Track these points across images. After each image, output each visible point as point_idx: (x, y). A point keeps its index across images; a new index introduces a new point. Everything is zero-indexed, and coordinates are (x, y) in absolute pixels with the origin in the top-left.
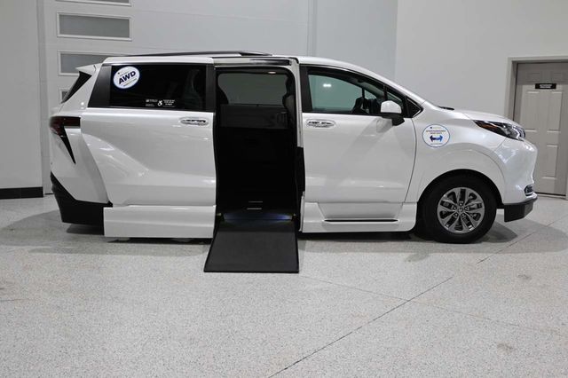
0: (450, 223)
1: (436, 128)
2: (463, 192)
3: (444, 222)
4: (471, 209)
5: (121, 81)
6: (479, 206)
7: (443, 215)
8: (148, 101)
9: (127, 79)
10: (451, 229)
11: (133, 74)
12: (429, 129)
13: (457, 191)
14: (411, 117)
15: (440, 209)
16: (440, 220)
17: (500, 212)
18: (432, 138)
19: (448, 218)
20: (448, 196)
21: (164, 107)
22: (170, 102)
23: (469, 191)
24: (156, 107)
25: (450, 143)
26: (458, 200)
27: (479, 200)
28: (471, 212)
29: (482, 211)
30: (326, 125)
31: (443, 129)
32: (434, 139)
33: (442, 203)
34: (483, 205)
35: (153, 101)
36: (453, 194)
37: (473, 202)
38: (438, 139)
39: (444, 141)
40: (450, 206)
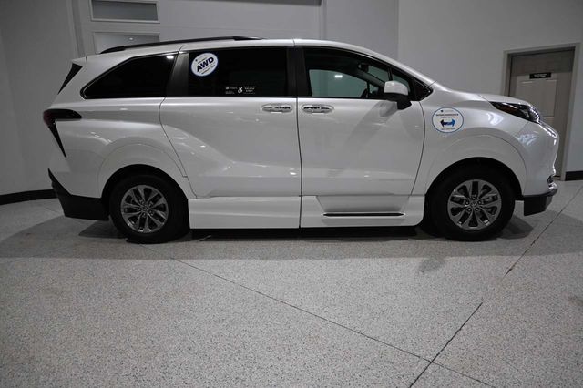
0: (463, 220)
1: (446, 111)
2: (475, 186)
3: (456, 219)
4: (485, 203)
5: (199, 68)
6: (494, 199)
7: (455, 211)
8: (227, 88)
9: (205, 67)
10: (465, 226)
11: (211, 60)
12: (439, 112)
13: (468, 184)
14: (419, 100)
15: (451, 205)
16: (452, 217)
17: (519, 205)
18: (443, 123)
19: (460, 214)
20: (459, 190)
21: (244, 95)
22: (250, 89)
23: (482, 183)
24: (236, 95)
25: (464, 127)
26: (470, 193)
27: (495, 191)
28: (486, 206)
29: (498, 204)
30: (325, 110)
31: (455, 112)
32: (446, 124)
33: (453, 199)
34: (499, 196)
35: (233, 88)
36: (464, 188)
37: (487, 195)
38: (450, 124)
39: (456, 126)
40: (461, 201)
